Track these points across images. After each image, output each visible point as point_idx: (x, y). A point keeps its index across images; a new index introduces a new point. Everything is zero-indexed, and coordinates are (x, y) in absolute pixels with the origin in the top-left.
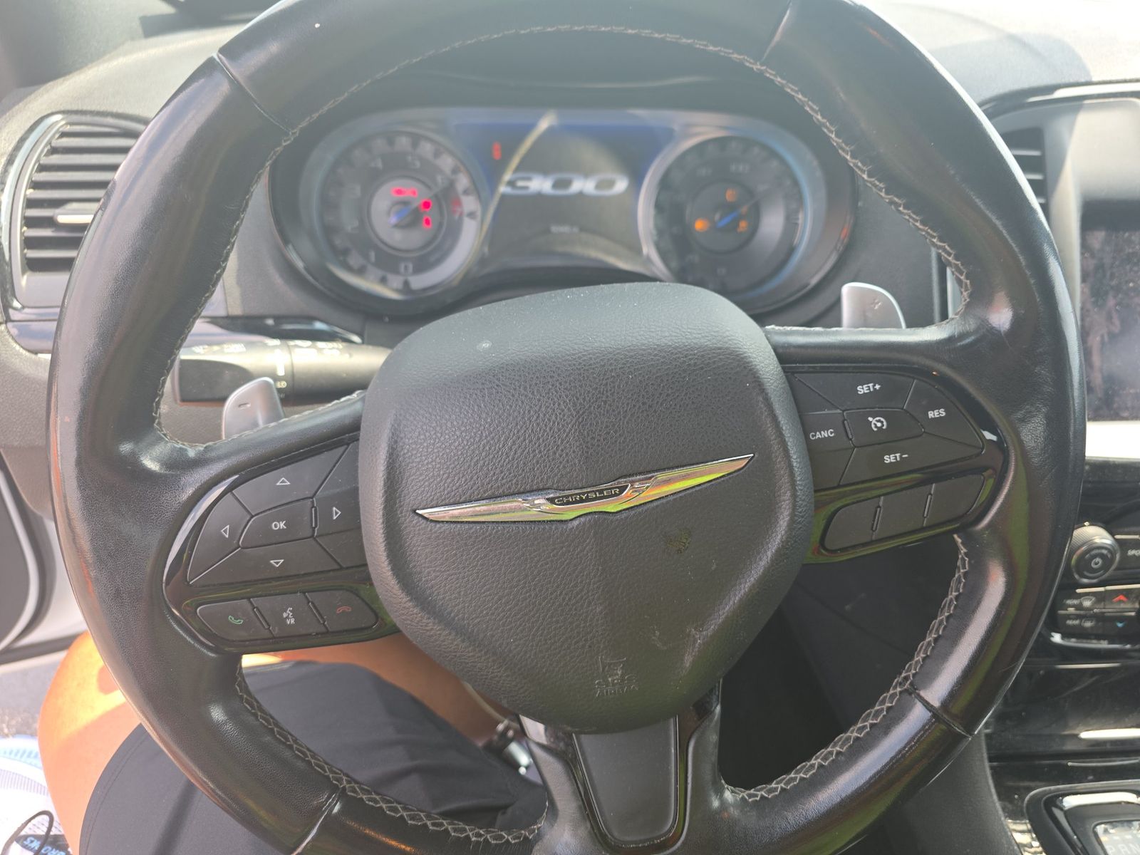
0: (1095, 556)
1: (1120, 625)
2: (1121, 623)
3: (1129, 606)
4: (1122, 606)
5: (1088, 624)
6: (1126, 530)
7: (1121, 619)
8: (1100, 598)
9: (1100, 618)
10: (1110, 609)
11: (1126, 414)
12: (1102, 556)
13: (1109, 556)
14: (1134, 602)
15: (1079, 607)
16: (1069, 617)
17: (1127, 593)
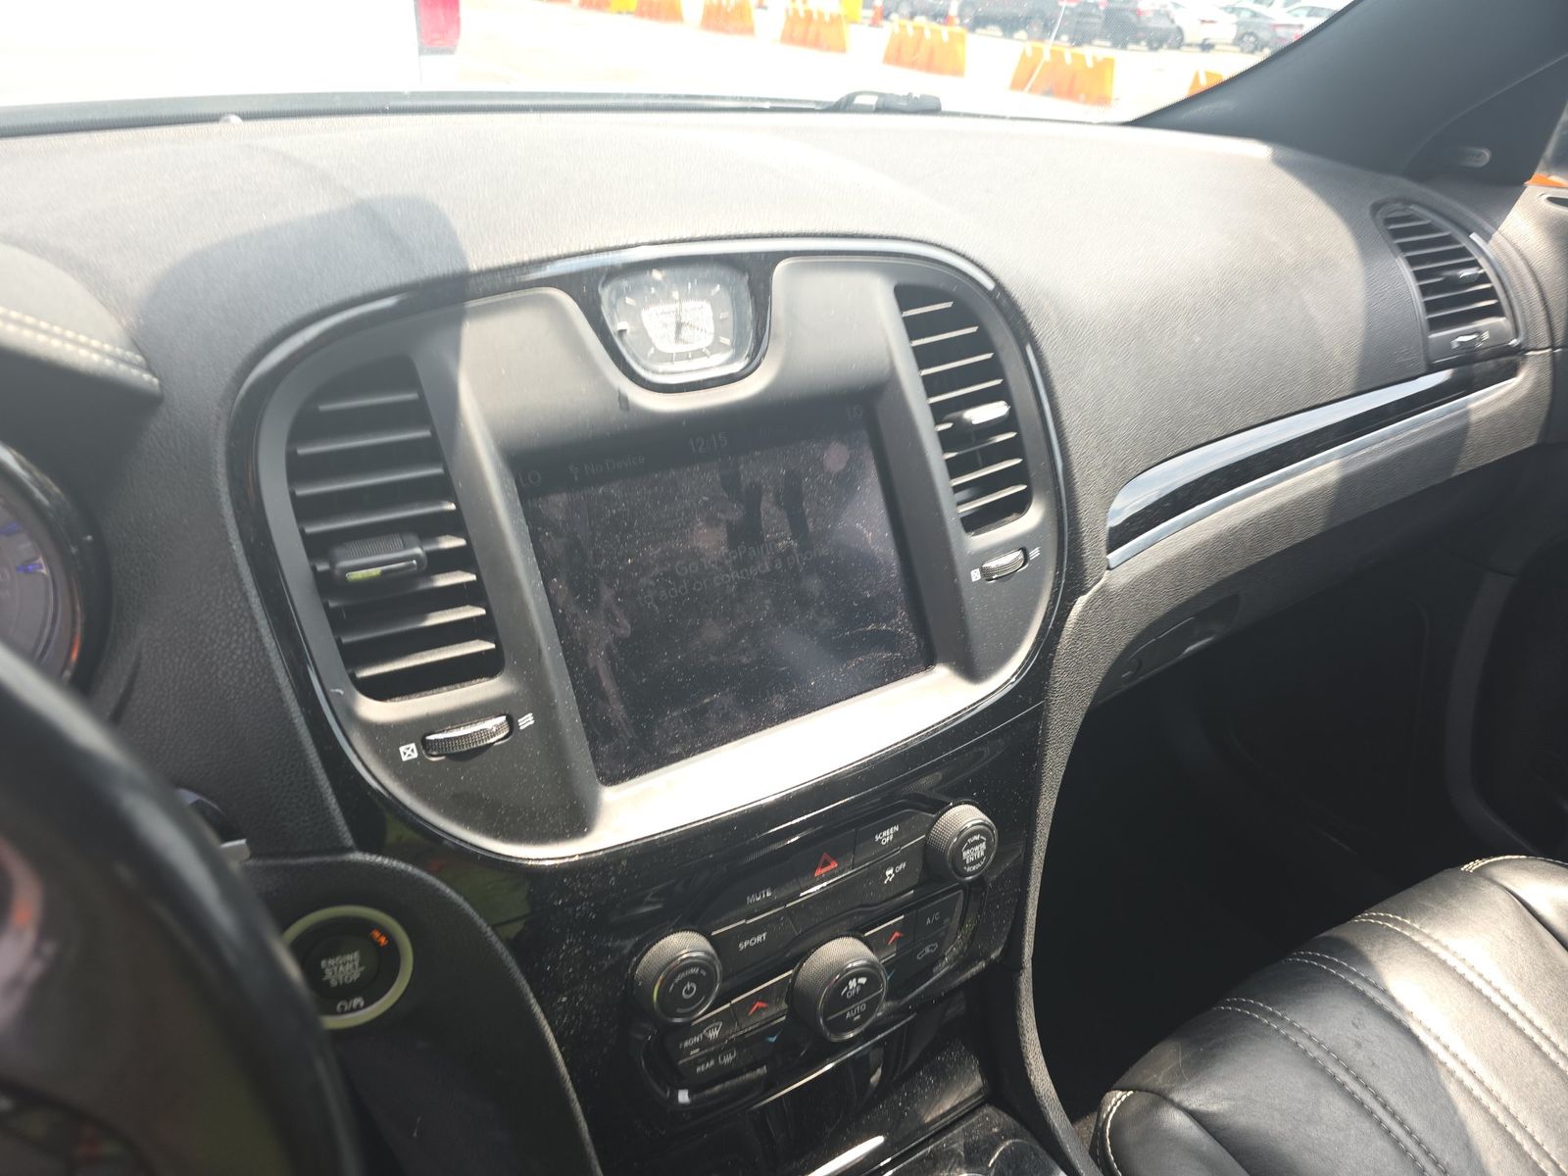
0: (683, 982)
1: (773, 1039)
2: (773, 1036)
3: (774, 1011)
4: (764, 1015)
5: (728, 1059)
6: (723, 919)
7: (772, 1032)
8: (728, 1019)
9: (740, 1044)
10: (749, 1026)
11: (677, 750)
12: (692, 978)
13: (704, 973)
14: (777, 1004)
15: (705, 1043)
16: (696, 1062)
17: (763, 996)
